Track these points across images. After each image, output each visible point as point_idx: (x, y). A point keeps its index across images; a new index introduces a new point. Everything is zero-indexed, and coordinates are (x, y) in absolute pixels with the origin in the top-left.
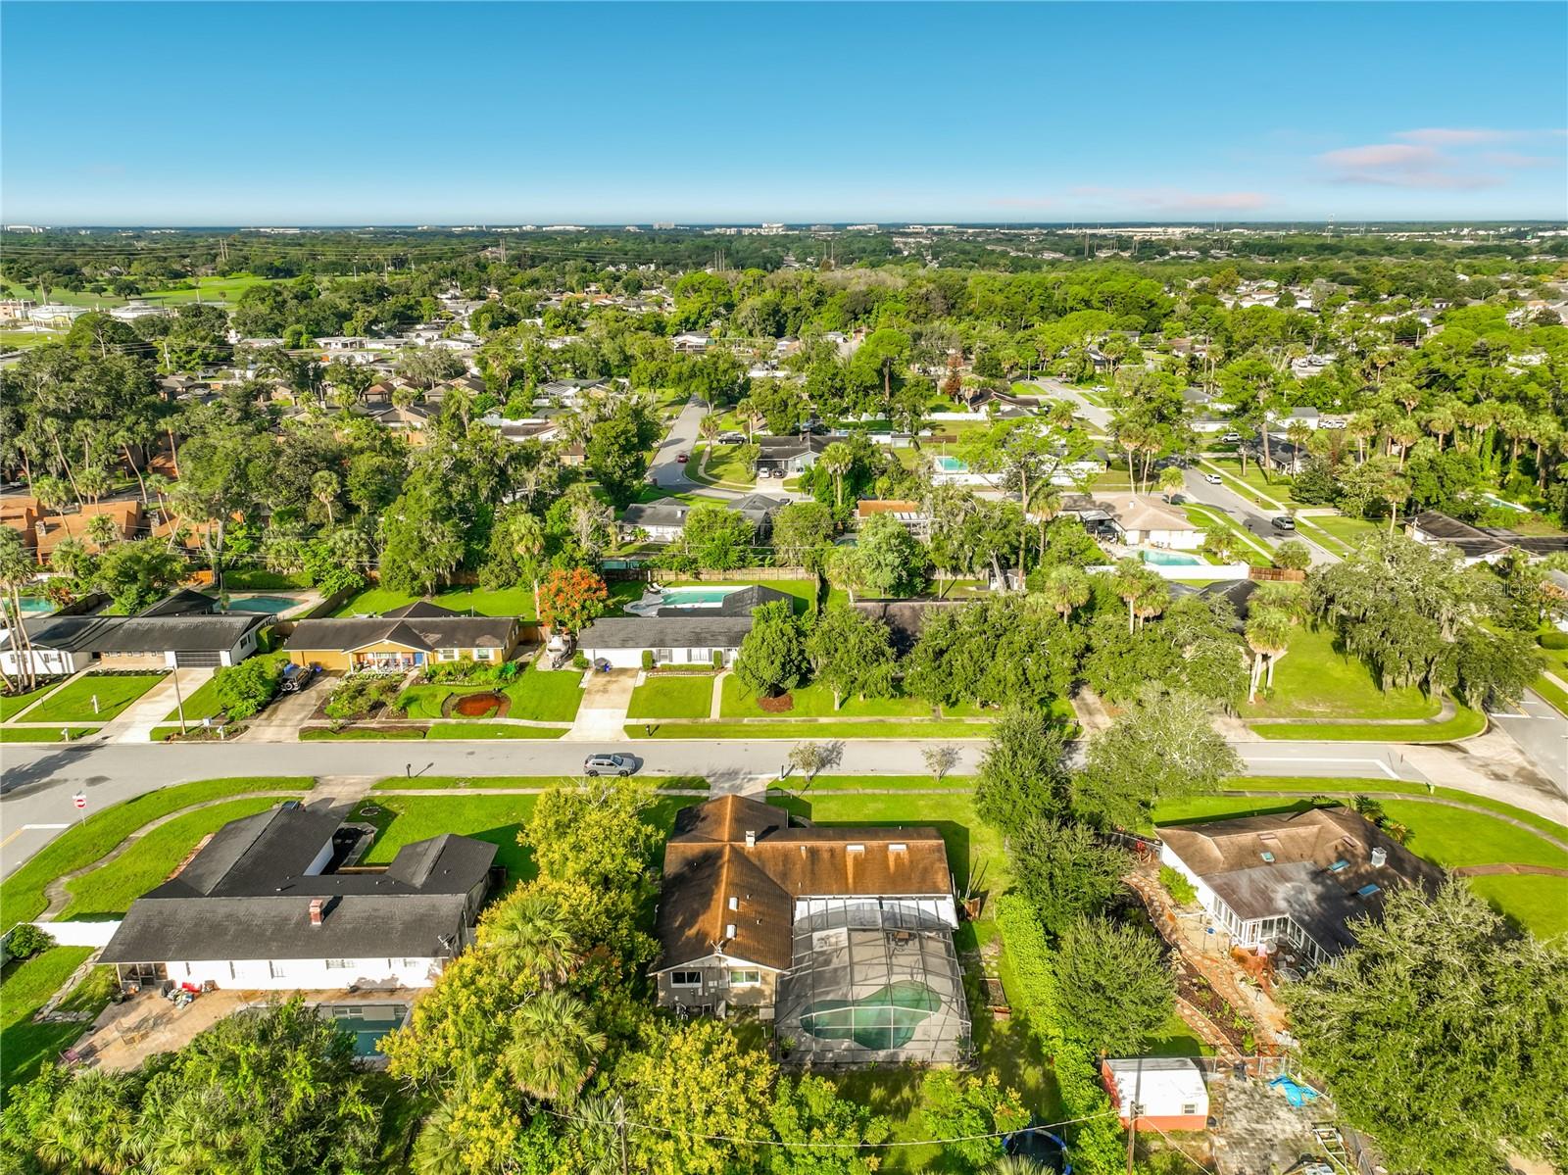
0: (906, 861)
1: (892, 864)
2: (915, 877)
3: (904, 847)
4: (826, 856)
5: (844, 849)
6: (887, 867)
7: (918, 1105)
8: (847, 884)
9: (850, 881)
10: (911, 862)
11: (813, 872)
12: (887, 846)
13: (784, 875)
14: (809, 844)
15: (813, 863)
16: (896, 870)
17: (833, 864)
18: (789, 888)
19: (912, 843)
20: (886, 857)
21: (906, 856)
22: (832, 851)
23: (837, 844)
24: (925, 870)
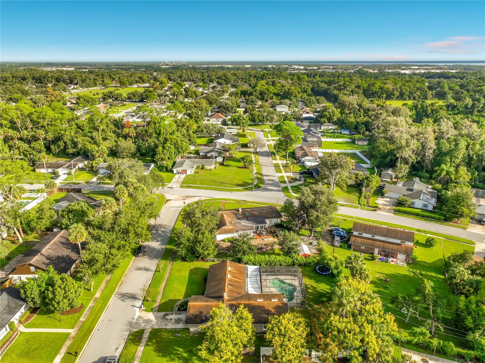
0: (235, 269)
1: (235, 271)
2: (240, 269)
3: (229, 268)
4: (231, 283)
5: (230, 278)
8: (242, 282)
11: (237, 287)
12: (229, 270)
13: (238, 293)
16: (238, 271)
17: (235, 282)
19: (228, 265)
22: (229, 281)
23: (227, 279)
24: (238, 267)
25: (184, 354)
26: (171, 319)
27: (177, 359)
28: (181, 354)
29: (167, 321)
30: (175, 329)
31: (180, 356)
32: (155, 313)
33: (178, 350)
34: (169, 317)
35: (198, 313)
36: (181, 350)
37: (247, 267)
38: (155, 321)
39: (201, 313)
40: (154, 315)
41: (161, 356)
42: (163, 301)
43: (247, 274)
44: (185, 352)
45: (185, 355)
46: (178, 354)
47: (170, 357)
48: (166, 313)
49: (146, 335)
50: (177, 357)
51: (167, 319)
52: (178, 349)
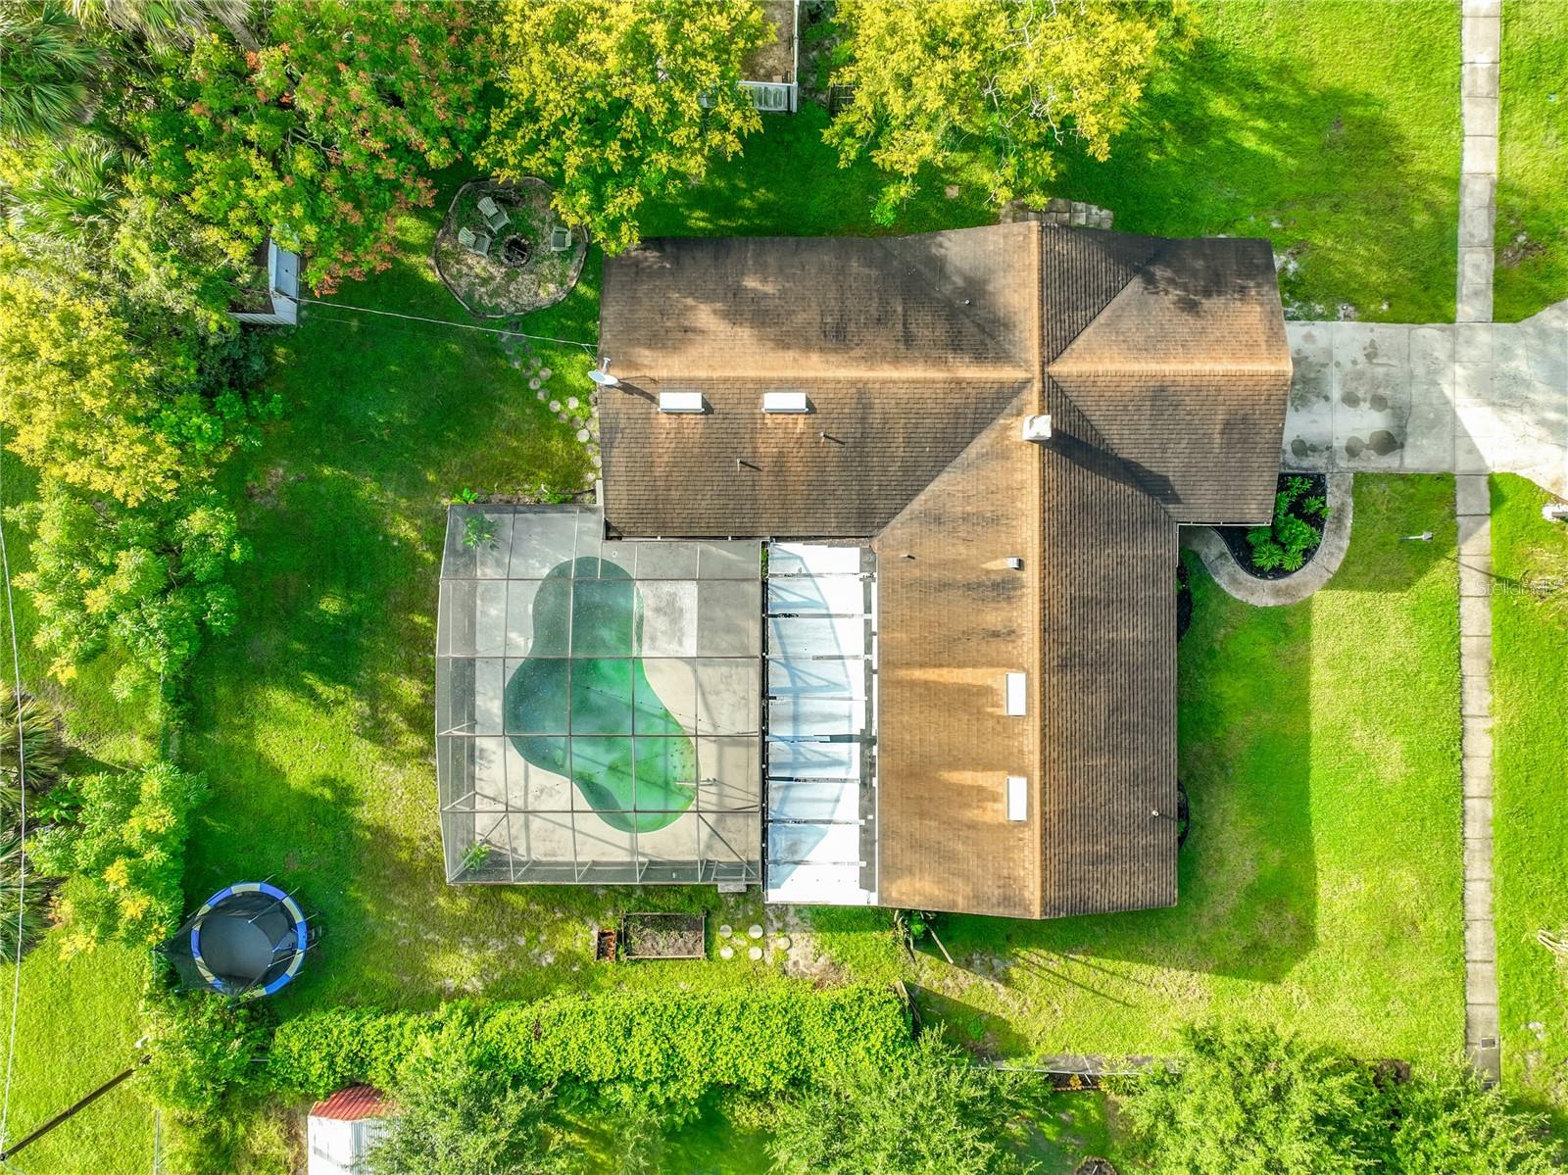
0: (973, 814)
1: (967, 777)
2: (931, 830)
3: (1018, 811)
4: (993, 618)
5: (1011, 665)
6: (955, 765)
7: (385, 758)
8: (908, 665)
9: (918, 674)
10: (973, 826)
11: (944, 586)
12: (1021, 771)
13: (936, 519)
14: (1031, 576)
15: (968, 587)
16: (948, 786)
17: (968, 634)
18: (898, 530)
19: (1033, 836)
20: (989, 766)
21: (989, 814)
22: (1011, 634)
23: (1029, 645)
24: (945, 857)
25: (1228, 113)
26: (1351, 400)
27: (1262, 78)
28: (1245, 107)
29: (1375, 384)
30: (1309, 317)
31: (1249, 98)
32: (1464, 464)
33: (1264, 136)
34: (1369, 422)
35: (1206, 304)
36: (1250, 142)
37: (866, 882)
38: (1448, 391)
39: (1190, 307)
40: (1472, 450)
41: (1352, 102)
42: (1440, 571)
43: (865, 784)
44: (1225, 121)
45: (1220, 106)
46: (1261, 111)
47: (1301, 90)
48: (1389, 462)
49: (1475, 268)
50: (1258, 87)
51: (1379, 402)
52: (1266, 149)
